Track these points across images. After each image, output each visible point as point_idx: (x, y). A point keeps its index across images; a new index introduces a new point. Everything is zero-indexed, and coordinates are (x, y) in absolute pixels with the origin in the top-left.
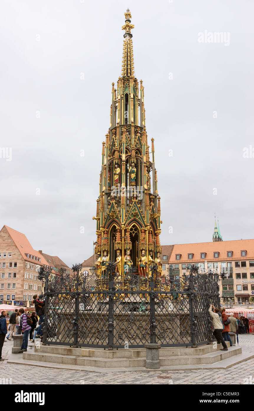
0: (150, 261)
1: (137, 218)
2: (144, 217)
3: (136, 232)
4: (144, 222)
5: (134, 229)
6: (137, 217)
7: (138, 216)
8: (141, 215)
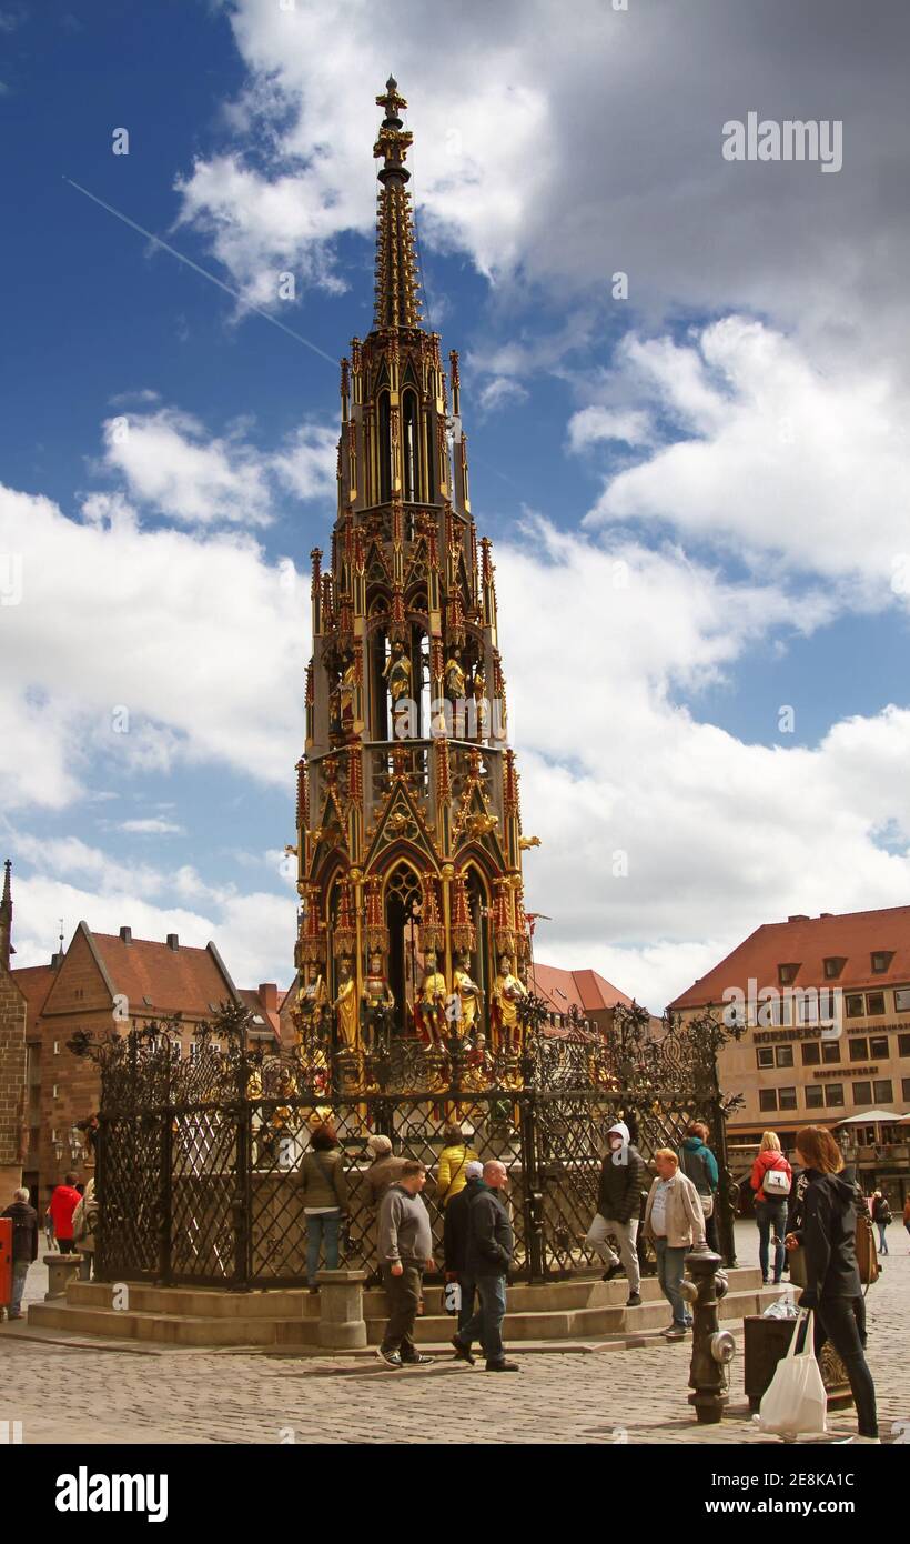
0: (457, 988)
1: (409, 840)
2: (434, 832)
3: (412, 889)
4: (433, 851)
5: (404, 878)
6: (410, 837)
7: (416, 829)
8: (422, 826)
